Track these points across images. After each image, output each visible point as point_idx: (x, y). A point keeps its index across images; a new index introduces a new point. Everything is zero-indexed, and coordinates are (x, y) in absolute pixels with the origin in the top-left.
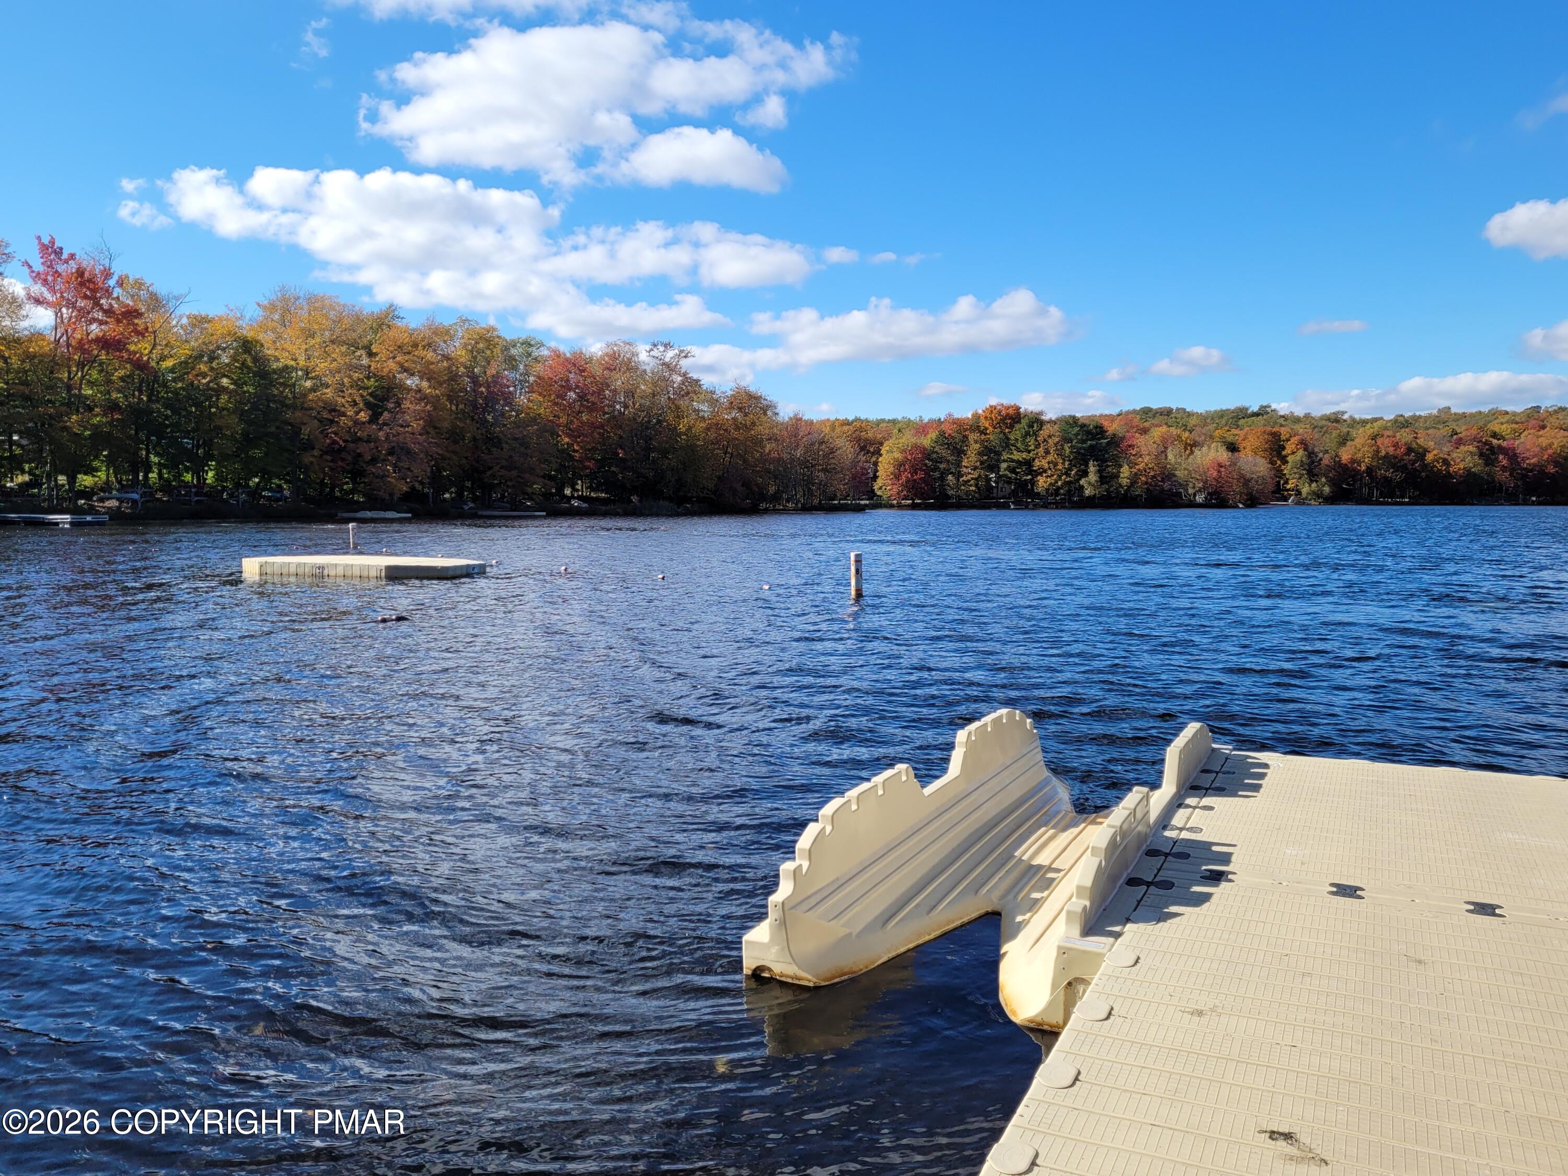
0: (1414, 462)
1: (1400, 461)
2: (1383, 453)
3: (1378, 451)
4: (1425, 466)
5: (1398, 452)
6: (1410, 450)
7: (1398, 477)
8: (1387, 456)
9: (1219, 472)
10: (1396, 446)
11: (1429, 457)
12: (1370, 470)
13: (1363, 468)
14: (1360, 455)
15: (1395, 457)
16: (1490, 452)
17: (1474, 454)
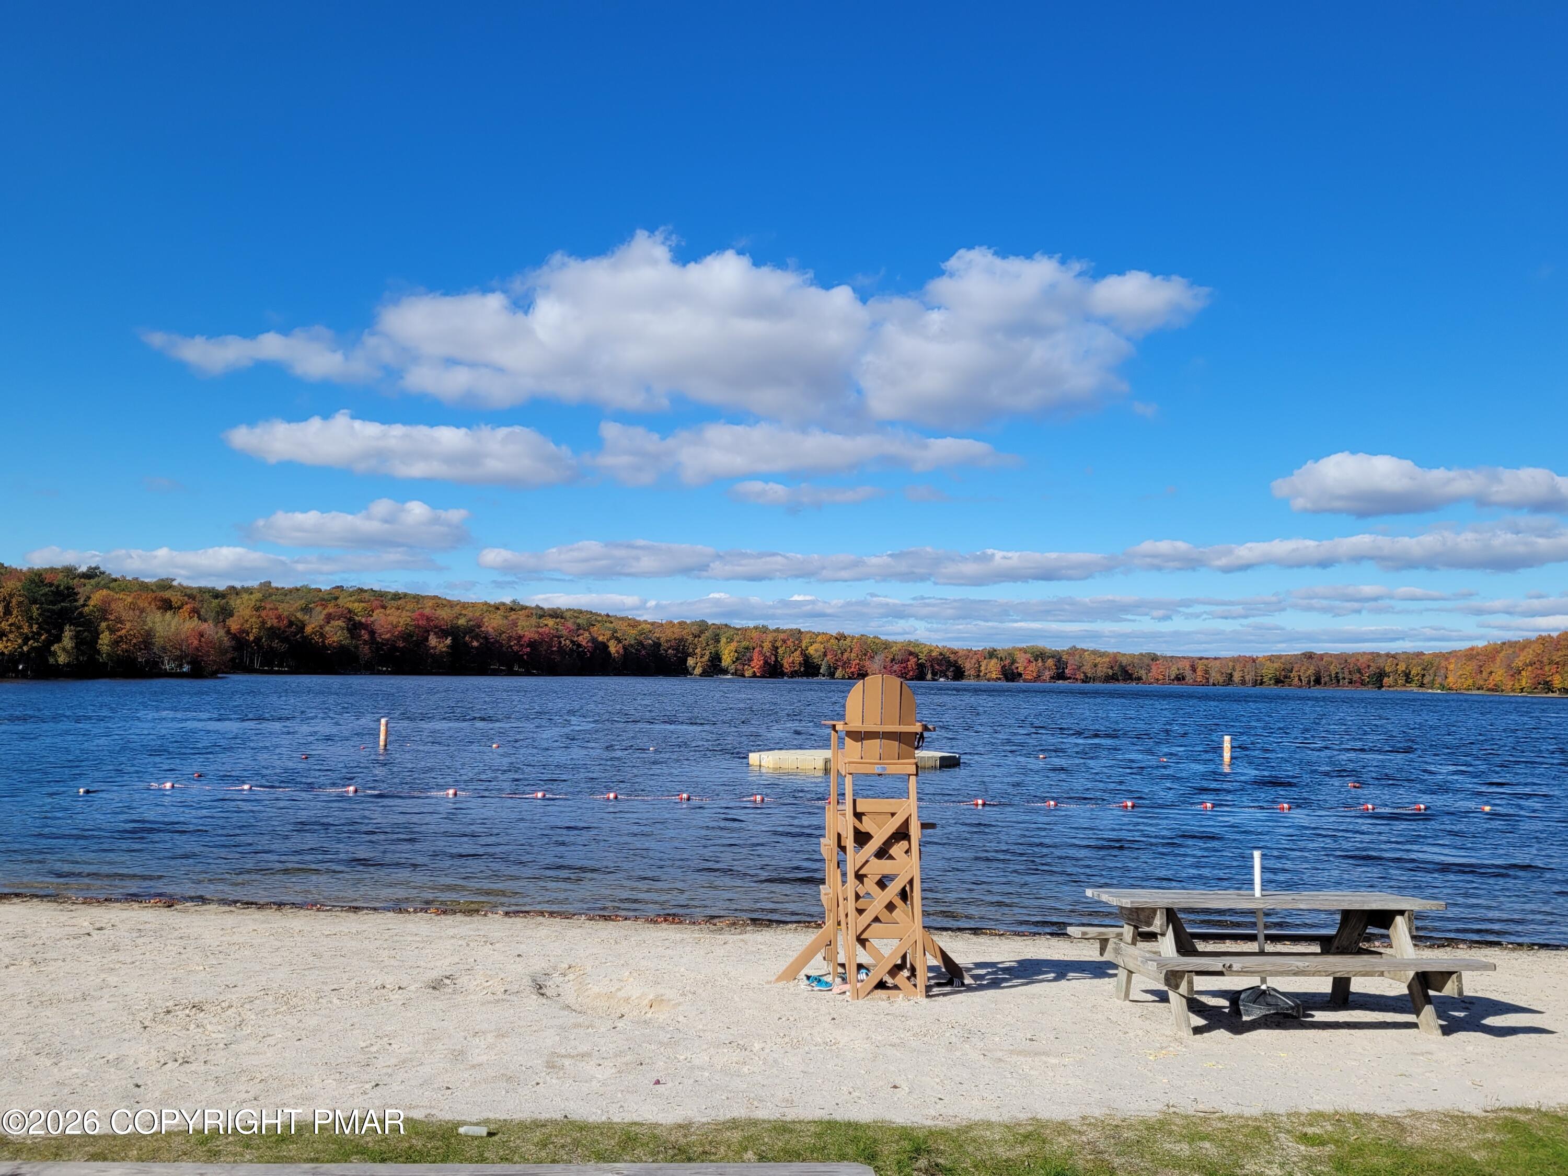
0: (296, 634)
1: (284, 632)
2: (269, 625)
3: (264, 623)
4: (305, 638)
5: (281, 624)
6: (291, 624)
7: (284, 647)
8: (272, 628)
9: (200, 641)
10: (279, 617)
11: (308, 630)
12: (258, 640)
13: (252, 638)
14: (247, 626)
15: (279, 629)
16: (354, 627)
17: (342, 629)
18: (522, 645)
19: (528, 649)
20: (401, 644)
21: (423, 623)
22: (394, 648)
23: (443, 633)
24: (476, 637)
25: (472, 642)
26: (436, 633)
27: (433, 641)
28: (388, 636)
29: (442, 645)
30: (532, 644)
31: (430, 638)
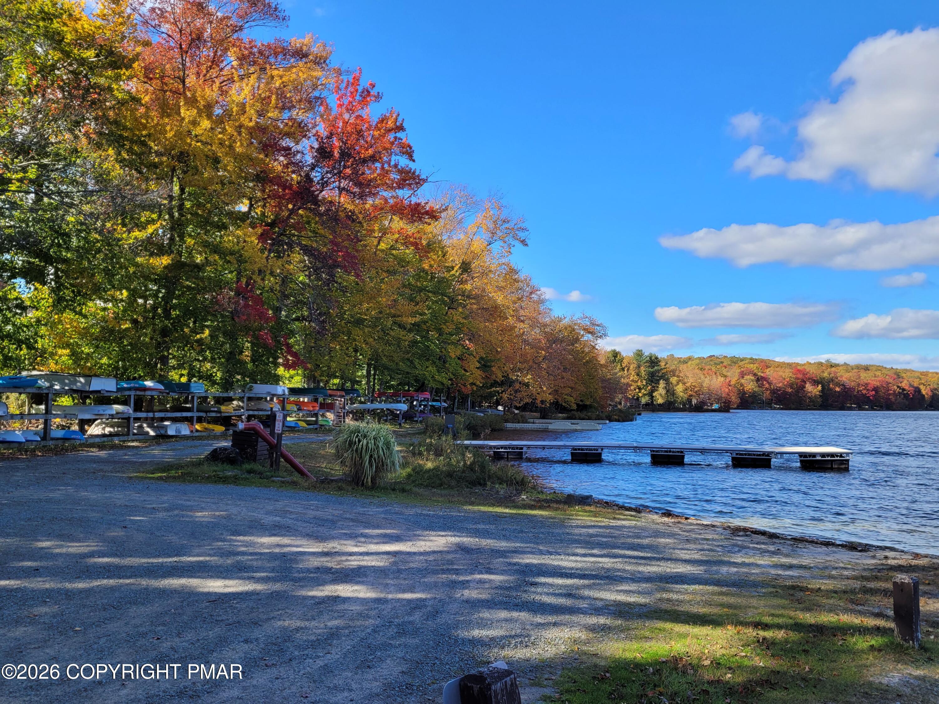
9: (729, 389)
16: (759, 380)
17: (753, 381)
18: (868, 390)
19: (874, 392)
20: (790, 390)
21: (801, 376)
22: (785, 393)
23: (815, 382)
24: (838, 384)
25: (835, 388)
26: (810, 382)
27: (809, 387)
28: (781, 385)
29: (815, 390)
30: (876, 389)
31: (807, 386)
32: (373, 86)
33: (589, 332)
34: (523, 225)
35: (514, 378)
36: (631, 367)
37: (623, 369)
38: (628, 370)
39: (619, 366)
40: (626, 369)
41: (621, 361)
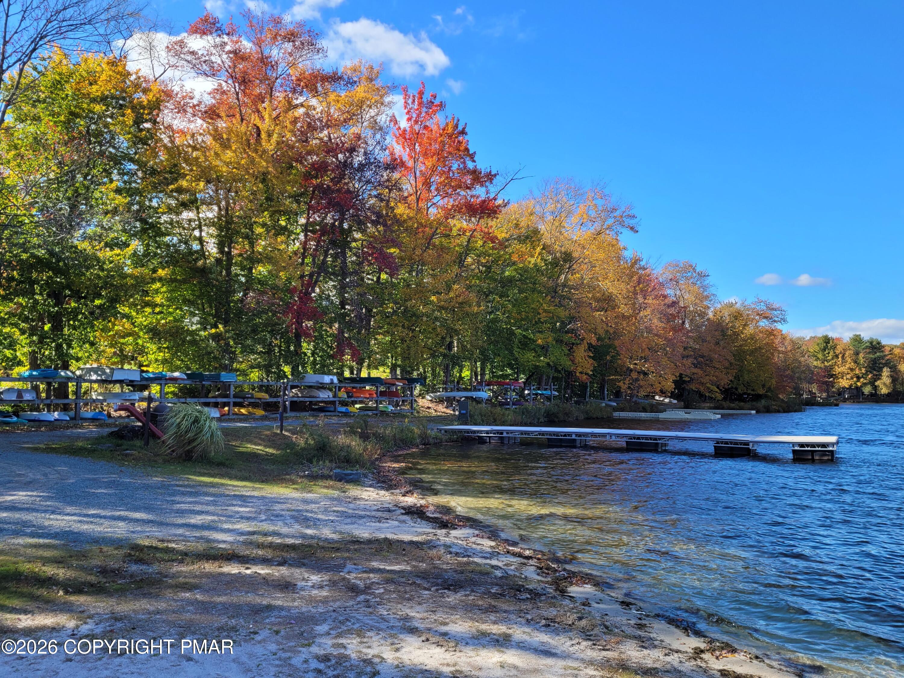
32: (435, 97)
33: (766, 318)
34: (632, 212)
35: (632, 366)
36: (847, 353)
37: (837, 356)
38: (843, 356)
39: (831, 353)
40: (840, 356)
41: (834, 347)
